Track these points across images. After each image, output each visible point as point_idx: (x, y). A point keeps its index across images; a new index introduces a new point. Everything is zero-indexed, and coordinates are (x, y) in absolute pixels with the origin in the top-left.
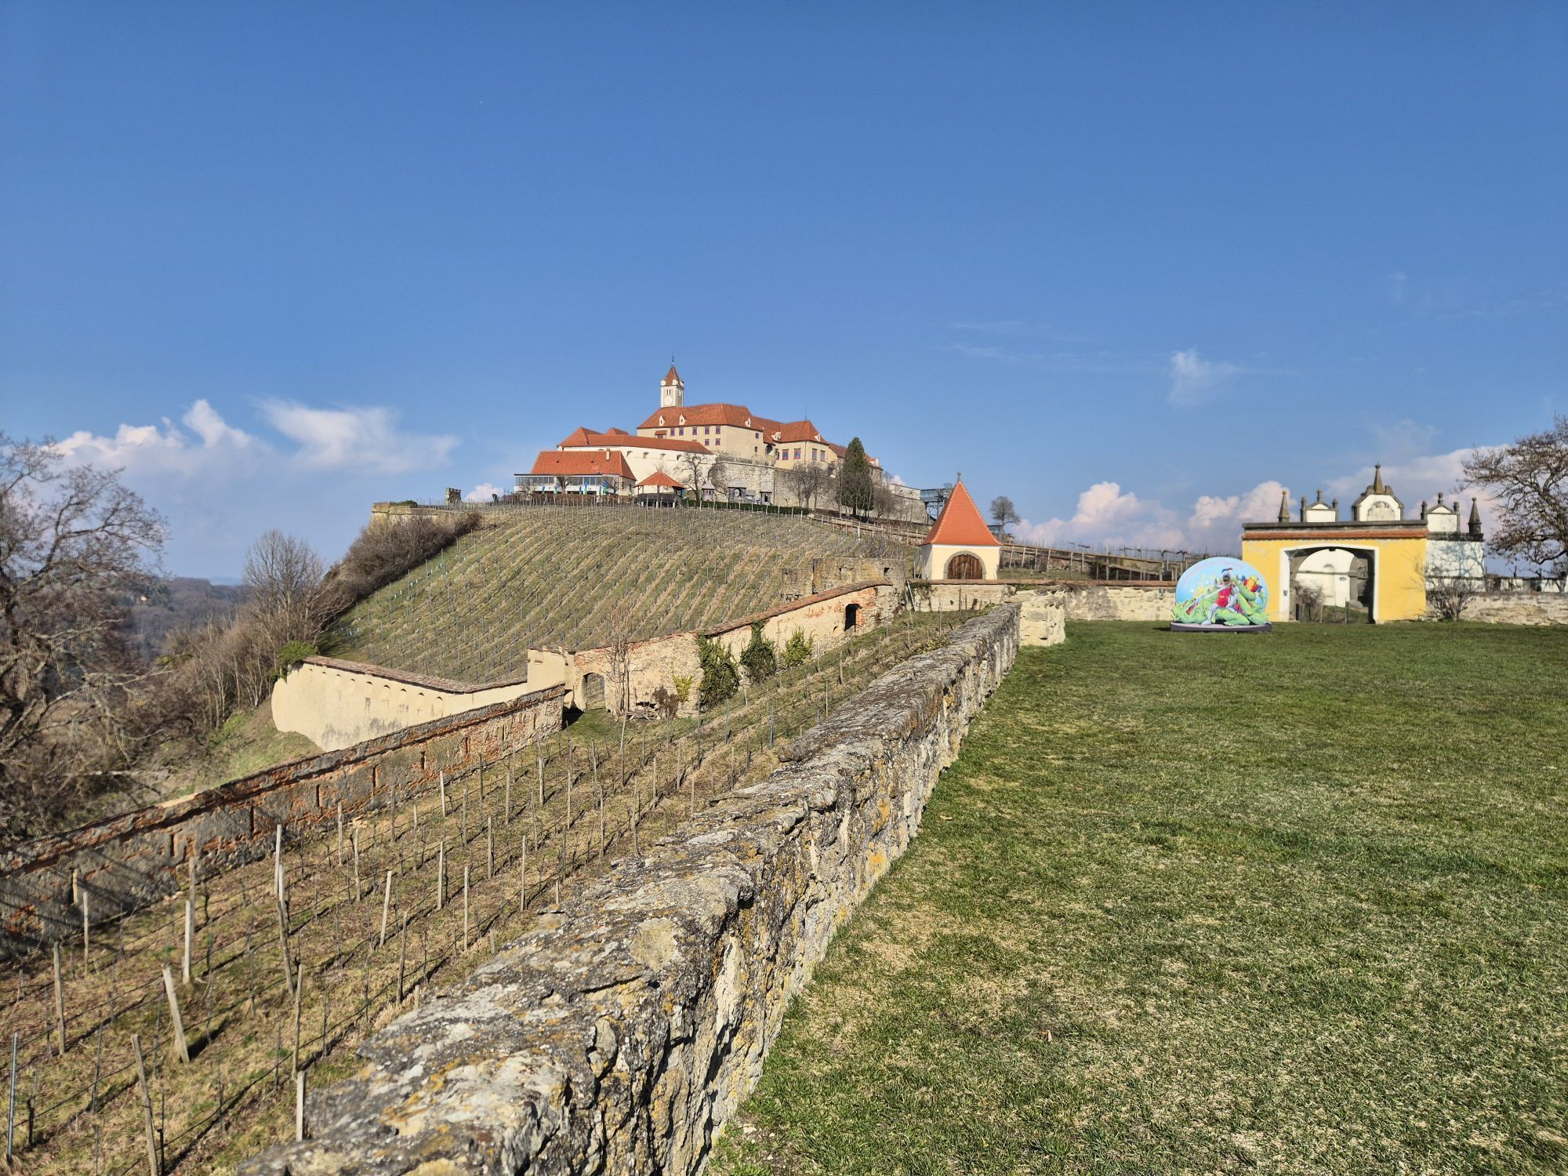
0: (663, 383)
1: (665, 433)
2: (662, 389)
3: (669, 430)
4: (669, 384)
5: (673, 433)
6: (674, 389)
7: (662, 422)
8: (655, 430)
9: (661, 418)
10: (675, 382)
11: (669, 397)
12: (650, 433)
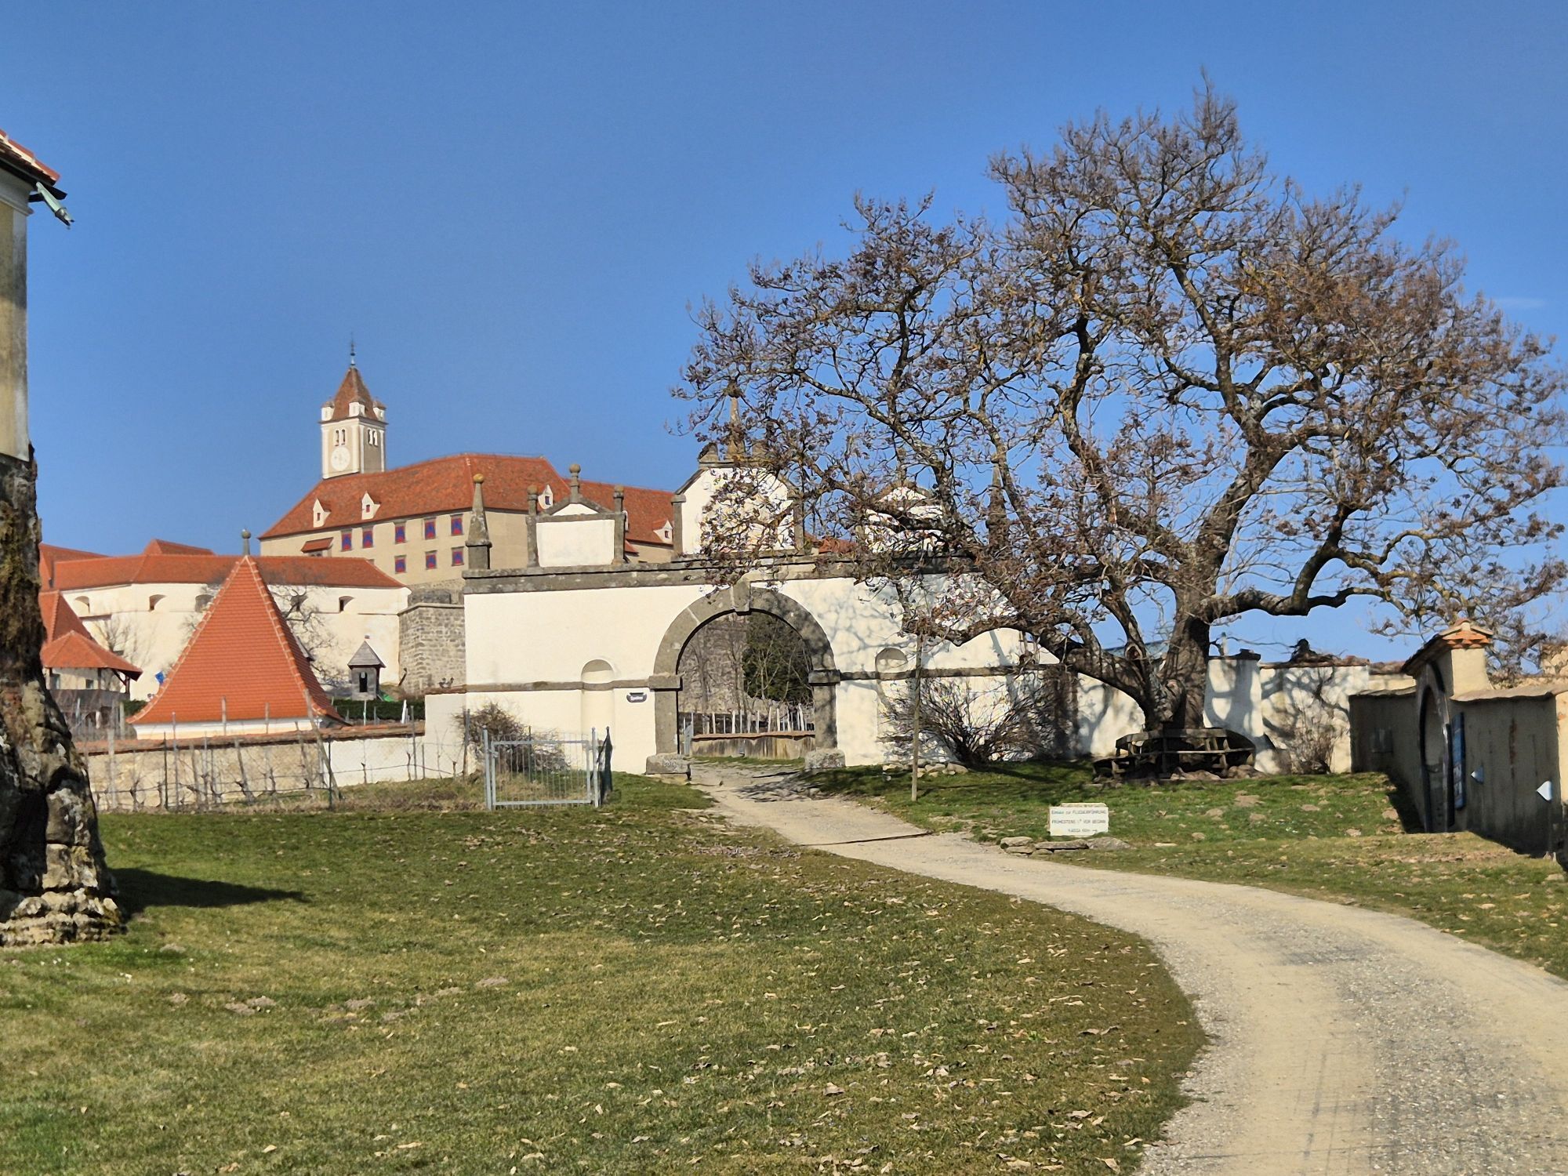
0: (327, 413)
1: (326, 545)
2: (325, 429)
3: (337, 536)
4: (341, 415)
5: (347, 544)
6: (353, 426)
7: (320, 516)
8: (302, 540)
9: (317, 507)
10: (356, 408)
11: (342, 451)
12: (291, 547)
